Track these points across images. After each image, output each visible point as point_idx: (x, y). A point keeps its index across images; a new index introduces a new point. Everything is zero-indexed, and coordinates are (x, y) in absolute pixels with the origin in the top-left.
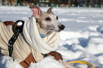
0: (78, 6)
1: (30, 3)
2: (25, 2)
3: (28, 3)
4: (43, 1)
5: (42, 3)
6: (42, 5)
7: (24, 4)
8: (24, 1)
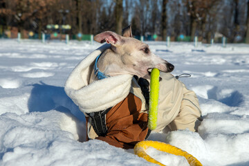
0: (142, 38)
1: (25, 32)
2: (11, 29)
3: (19, 31)
4: (57, 27)
5: (54, 30)
6: (55, 35)
7: (8, 33)
8: (9, 28)
